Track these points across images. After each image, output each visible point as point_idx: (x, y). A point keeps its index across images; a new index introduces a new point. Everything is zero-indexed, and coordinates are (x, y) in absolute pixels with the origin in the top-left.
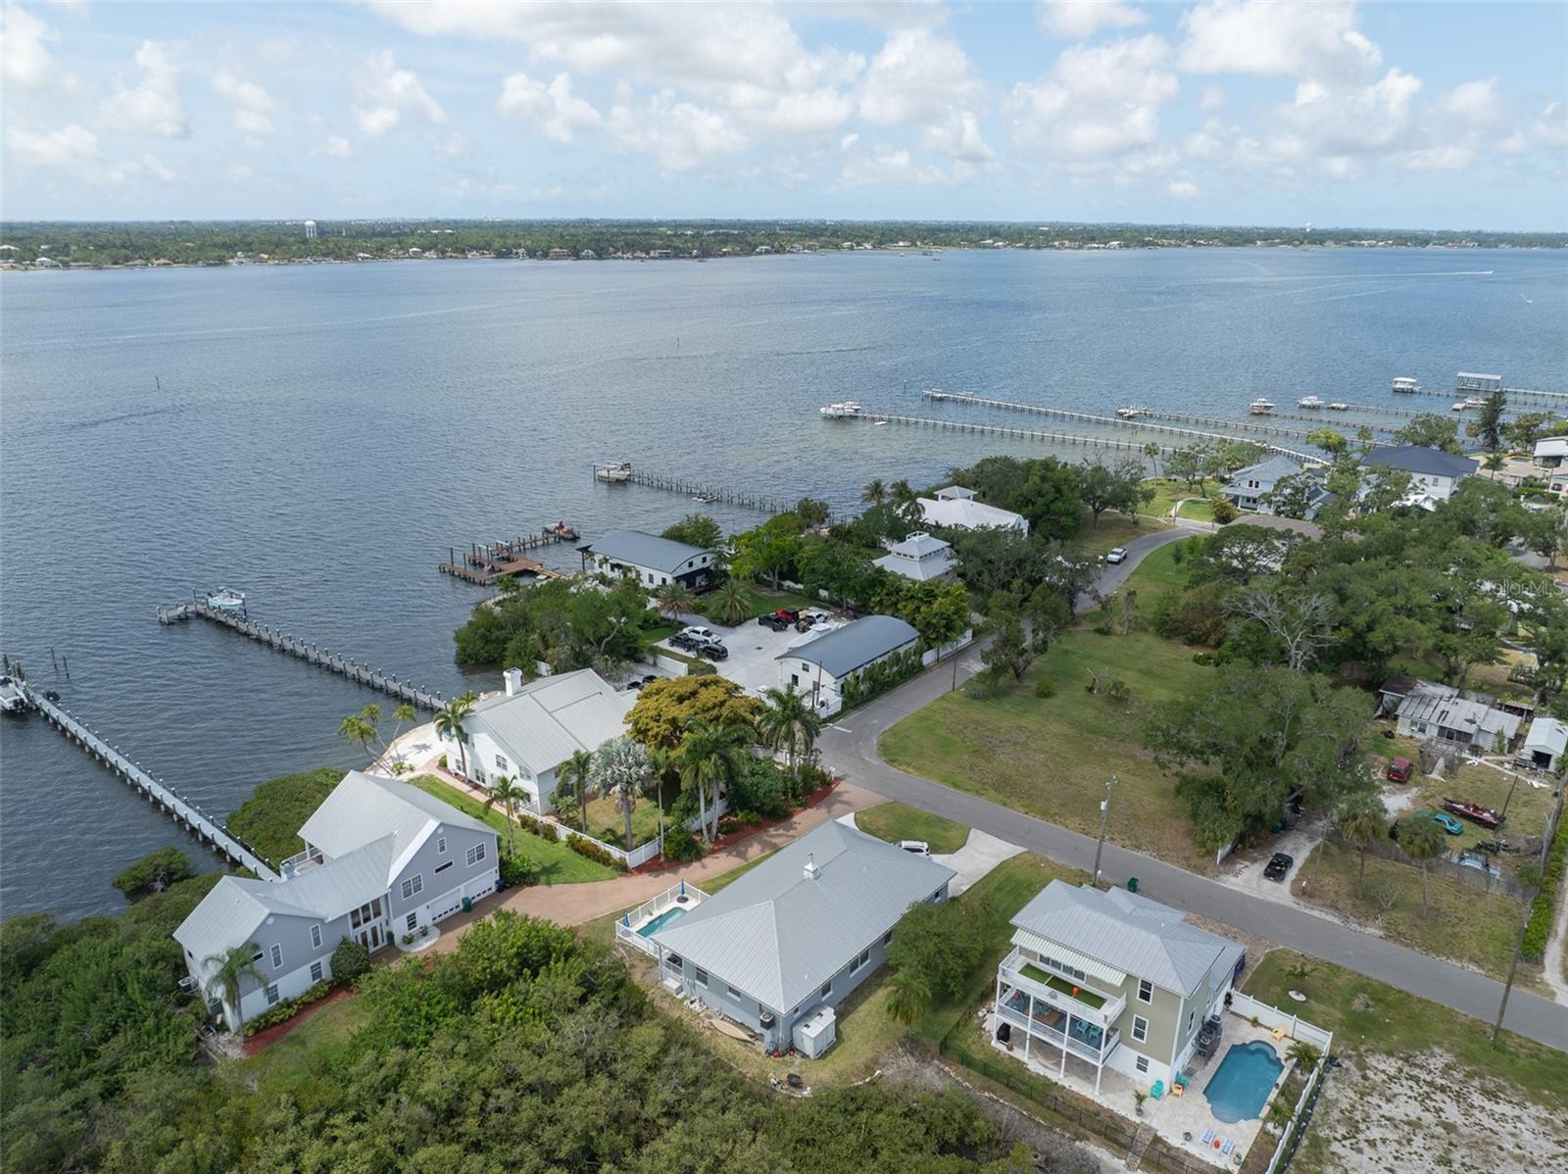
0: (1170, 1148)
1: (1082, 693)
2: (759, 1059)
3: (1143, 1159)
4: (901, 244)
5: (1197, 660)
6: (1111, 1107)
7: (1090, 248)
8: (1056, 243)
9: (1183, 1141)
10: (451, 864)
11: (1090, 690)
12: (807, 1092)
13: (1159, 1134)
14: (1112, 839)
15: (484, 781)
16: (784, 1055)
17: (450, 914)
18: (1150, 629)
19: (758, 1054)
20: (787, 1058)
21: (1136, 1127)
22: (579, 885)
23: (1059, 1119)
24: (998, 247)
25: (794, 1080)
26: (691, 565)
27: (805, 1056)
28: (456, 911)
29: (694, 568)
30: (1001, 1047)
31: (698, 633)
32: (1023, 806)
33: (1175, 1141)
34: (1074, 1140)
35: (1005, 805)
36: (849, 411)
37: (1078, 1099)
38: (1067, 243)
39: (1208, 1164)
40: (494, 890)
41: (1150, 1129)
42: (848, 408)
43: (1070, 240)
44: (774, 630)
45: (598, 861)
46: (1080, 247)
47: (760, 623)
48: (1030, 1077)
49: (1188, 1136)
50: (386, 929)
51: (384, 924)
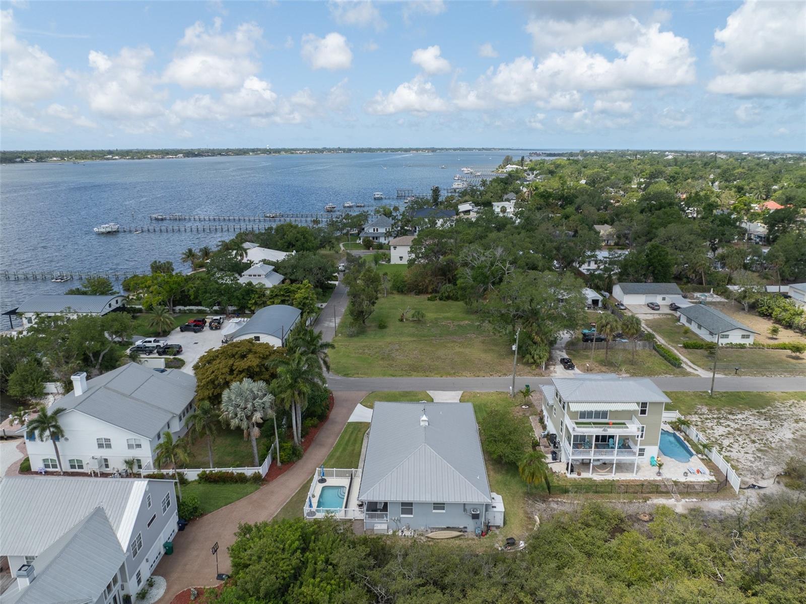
0: (684, 483)
1: (398, 323)
2: (477, 542)
3: (680, 493)
4: (55, 159)
5: (429, 299)
6: (645, 478)
7: (168, 158)
8: (149, 156)
9: (685, 477)
10: (155, 516)
11: (401, 320)
12: (522, 544)
13: (674, 479)
14: (491, 375)
15: (81, 467)
16: (487, 533)
17: (157, 562)
18: (394, 292)
19: (473, 539)
20: (490, 533)
21: (662, 481)
22: (237, 502)
23: (632, 496)
24: (116, 159)
25: (509, 541)
26: (110, 305)
27: (498, 527)
28: (160, 558)
29: (113, 307)
30: (574, 476)
31: (150, 342)
32: (436, 374)
33: (682, 479)
34: (646, 502)
35: (427, 376)
36: (115, 228)
37: (629, 483)
38: (155, 156)
39: (702, 482)
40: (176, 531)
41: (668, 480)
42: (111, 226)
43: (156, 154)
44: (196, 332)
45: (236, 482)
46: (163, 158)
47: (182, 331)
48: (599, 483)
49: (686, 474)
50: (122, 593)
51: (120, 589)
